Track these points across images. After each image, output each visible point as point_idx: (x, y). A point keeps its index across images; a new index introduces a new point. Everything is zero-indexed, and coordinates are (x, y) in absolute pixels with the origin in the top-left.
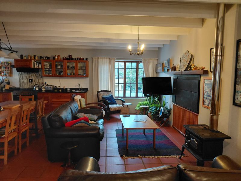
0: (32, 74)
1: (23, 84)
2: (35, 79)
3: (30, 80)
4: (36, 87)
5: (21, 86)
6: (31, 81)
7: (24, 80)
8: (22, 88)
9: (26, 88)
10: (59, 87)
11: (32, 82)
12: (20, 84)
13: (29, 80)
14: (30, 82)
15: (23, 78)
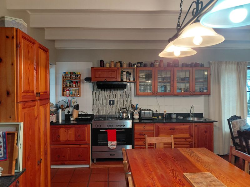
0: (114, 92)
1: (100, 108)
2: (118, 99)
3: (110, 101)
4: (123, 113)
5: (96, 112)
6: (112, 102)
7: (100, 102)
8: (97, 114)
9: (103, 114)
10: (156, 111)
11: (113, 104)
12: (94, 109)
13: (108, 101)
14: (110, 104)
15: (100, 98)
